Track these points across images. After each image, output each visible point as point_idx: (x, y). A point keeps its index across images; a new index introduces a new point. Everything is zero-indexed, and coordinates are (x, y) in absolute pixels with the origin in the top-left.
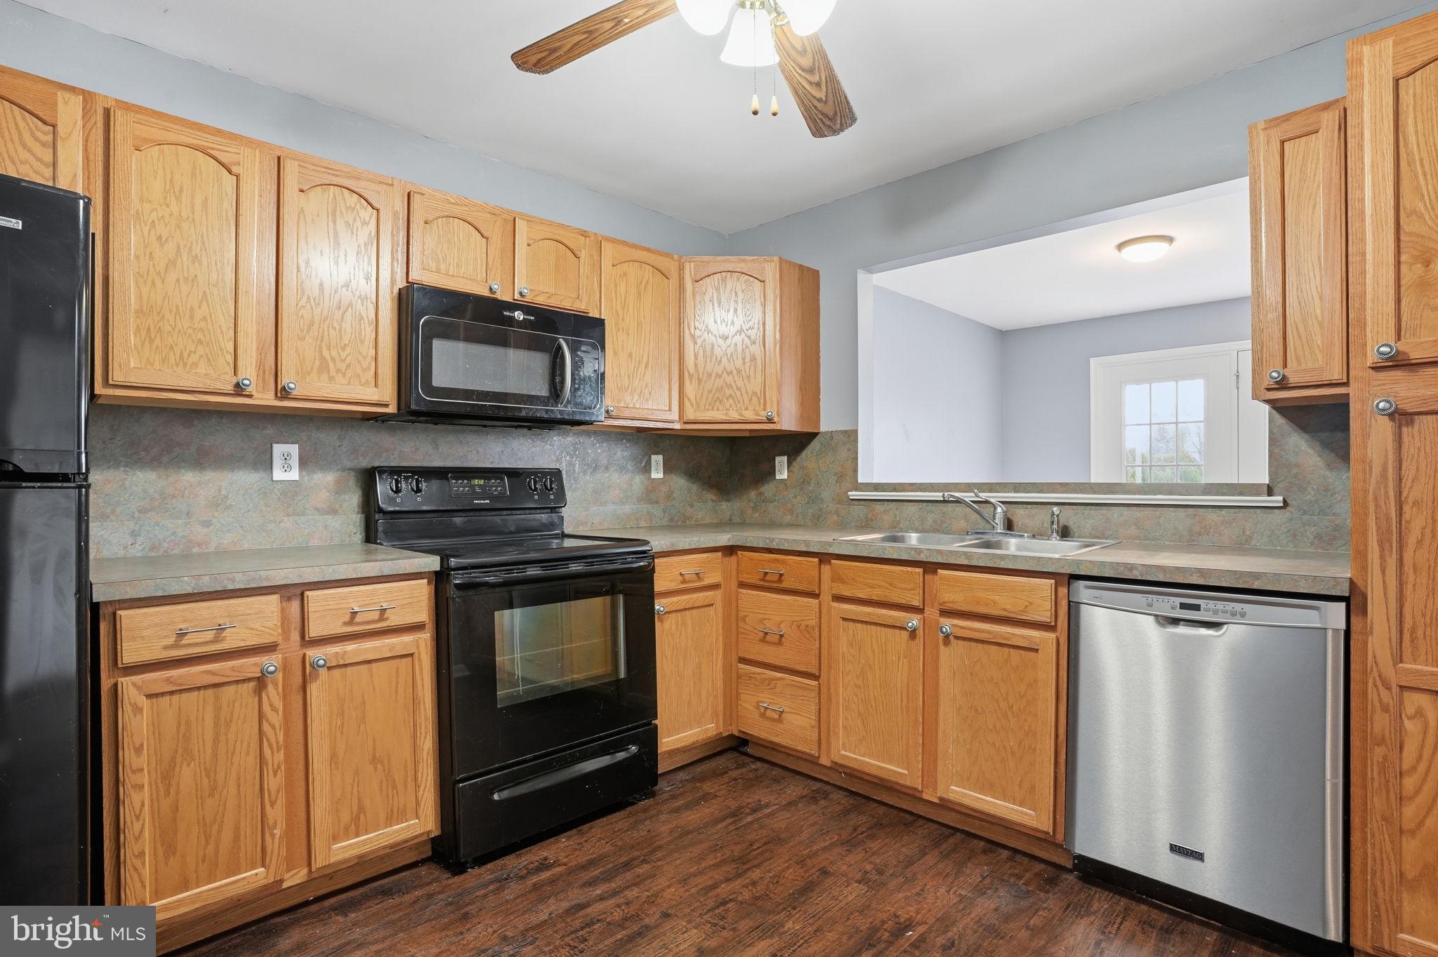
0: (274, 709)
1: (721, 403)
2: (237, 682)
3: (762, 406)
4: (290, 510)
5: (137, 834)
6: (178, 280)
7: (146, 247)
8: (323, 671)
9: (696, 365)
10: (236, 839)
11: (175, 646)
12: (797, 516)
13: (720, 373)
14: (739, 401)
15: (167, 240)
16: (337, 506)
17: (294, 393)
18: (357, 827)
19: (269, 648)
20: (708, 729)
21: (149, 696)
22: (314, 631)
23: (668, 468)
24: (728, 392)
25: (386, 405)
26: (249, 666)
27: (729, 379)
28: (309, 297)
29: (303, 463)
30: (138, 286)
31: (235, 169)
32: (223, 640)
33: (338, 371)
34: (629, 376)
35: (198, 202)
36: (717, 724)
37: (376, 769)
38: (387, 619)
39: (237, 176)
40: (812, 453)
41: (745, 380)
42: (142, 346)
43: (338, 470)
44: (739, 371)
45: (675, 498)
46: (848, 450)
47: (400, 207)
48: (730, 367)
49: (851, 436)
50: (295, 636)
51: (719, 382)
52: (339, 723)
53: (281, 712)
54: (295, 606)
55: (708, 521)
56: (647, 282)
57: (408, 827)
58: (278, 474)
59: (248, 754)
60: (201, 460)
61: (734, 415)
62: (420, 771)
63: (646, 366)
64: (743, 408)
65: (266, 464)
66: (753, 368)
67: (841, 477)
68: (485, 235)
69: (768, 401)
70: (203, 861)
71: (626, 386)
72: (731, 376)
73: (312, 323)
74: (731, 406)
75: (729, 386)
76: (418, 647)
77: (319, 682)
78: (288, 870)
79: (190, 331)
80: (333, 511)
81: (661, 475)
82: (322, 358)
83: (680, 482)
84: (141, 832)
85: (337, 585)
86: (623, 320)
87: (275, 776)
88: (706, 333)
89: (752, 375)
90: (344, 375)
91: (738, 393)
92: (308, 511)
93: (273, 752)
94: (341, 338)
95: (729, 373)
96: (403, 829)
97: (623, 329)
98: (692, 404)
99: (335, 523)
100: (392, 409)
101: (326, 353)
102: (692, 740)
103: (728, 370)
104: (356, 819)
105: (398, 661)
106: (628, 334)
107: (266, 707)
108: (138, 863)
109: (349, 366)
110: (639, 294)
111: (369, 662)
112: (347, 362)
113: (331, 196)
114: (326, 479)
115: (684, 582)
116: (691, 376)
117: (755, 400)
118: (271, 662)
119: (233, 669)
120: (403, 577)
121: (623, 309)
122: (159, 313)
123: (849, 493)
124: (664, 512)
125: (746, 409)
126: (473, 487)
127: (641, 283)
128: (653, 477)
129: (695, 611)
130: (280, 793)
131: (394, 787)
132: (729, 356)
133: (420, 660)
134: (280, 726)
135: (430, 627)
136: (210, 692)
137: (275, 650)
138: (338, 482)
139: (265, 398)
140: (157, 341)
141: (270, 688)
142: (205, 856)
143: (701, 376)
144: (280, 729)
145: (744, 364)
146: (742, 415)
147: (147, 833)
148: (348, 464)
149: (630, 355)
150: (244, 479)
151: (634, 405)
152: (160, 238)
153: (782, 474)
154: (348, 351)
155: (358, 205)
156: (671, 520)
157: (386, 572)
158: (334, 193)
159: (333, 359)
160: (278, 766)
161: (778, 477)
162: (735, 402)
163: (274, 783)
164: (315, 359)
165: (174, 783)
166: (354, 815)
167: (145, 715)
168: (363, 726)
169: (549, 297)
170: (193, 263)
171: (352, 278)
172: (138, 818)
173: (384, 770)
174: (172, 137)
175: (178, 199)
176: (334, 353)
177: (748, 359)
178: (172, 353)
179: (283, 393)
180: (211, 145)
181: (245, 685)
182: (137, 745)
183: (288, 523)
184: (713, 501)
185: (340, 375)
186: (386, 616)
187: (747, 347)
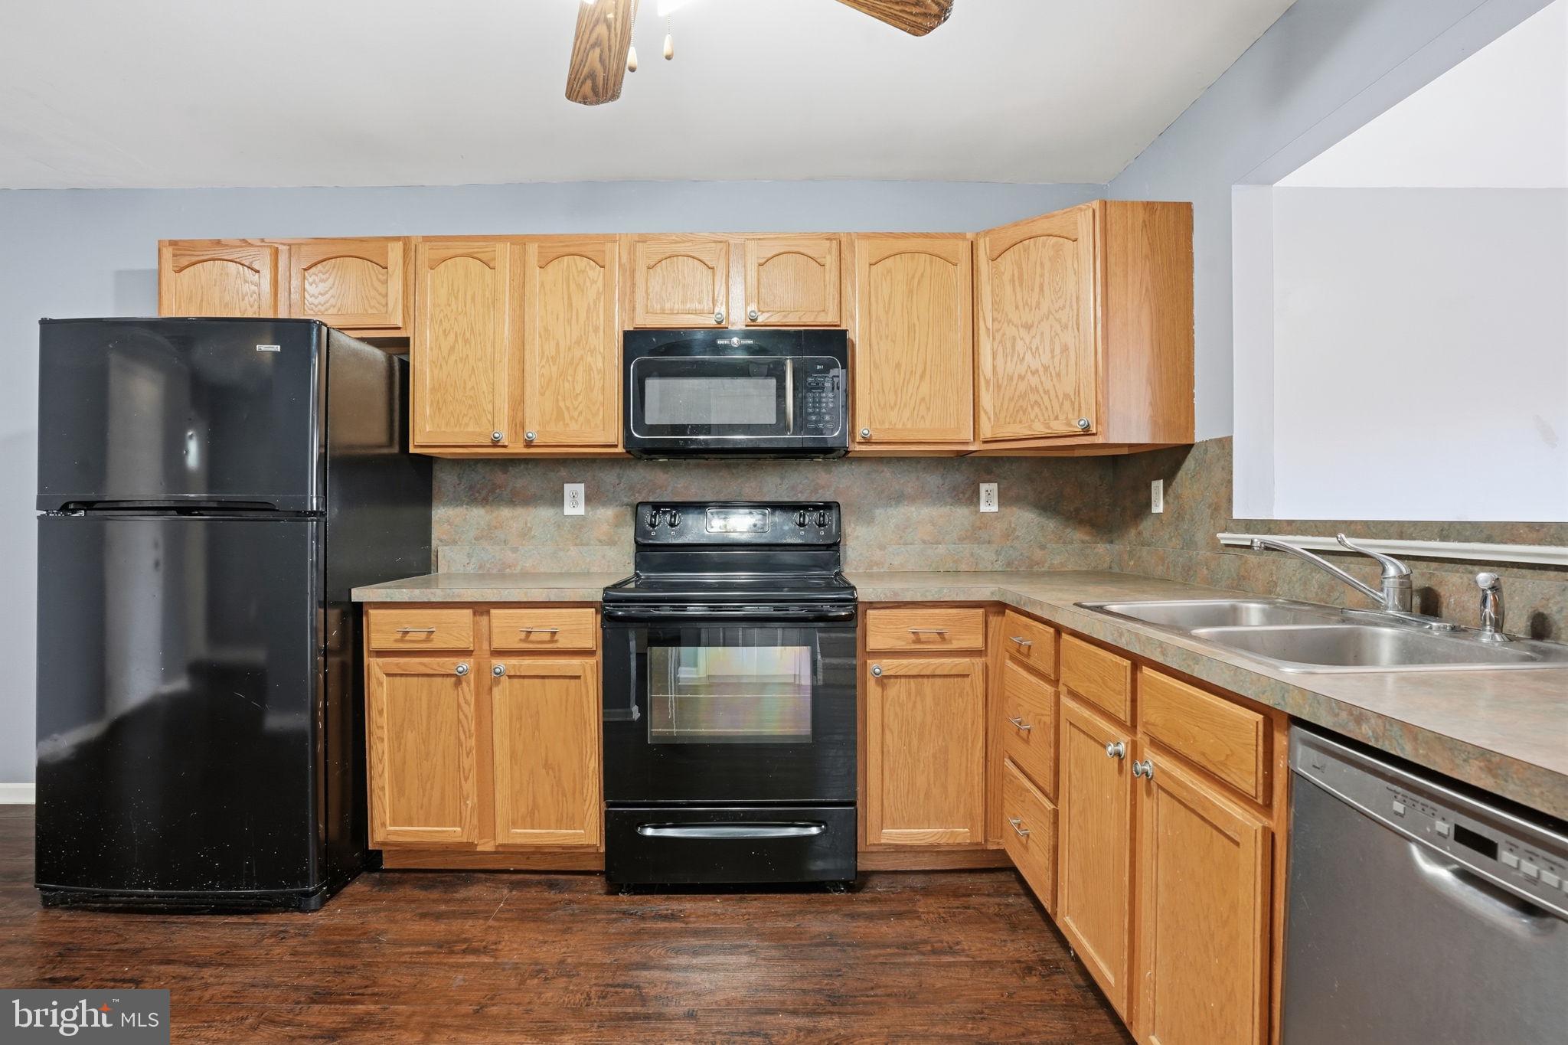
0: (467, 702)
1: (1024, 413)
2: (443, 675)
3: (1076, 413)
4: (578, 541)
5: (380, 773)
6: (456, 360)
7: (436, 340)
8: (504, 679)
9: (994, 367)
10: (443, 798)
11: (402, 640)
12: (1168, 568)
13: (1023, 374)
14: (1047, 409)
15: (449, 332)
16: (617, 539)
18: (532, 820)
19: (465, 653)
20: (959, 834)
21: (388, 675)
22: (498, 643)
23: (1004, 499)
24: (1033, 398)
25: (616, 446)
26: (449, 664)
27: (1034, 381)
28: (548, 357)
29: (588, 500)
30: (432, 371)
31: (492, 263)
32: (432, 641)
33: (572, 418)
34: (896, 391)
35: (469, 297)
36: (971, 829)
37: (548, 773)
38: (556, 641)
39: (495, 269)
40: (1186, 474)
41: (1055, 379)
42: (435, 414)
43: (617, 506)
44: (1046, 369)
45: (1017, 537)
46: (1223, 469)
48: (1035, 364)
49: (1225, 445)
50: (484, 645)
51: (1023, 387)
52: (518, 726)
53: (472, 706)
54: (483, 620)
55: (1070, 567)
56: (922, 275)
57: (575, 834)
58: (568, 510)
59: (450, 735)
60: (516, 499)
61: (1039, 429)
62: (586, 786)
63: (922, 377)
64: (1052, 418)
65: (558, 500)
66: (1064, 362)
67: (1216, 509)
68: (710, 266)
69: (1083, 406)
70: (422, 808)
71: (892, 403)
72: (1036, 376)
73: (550, 380)
74: (1037, 416)
75: (1035, 390)
76: (584, 671)
77: (500, 687)
78: (481, 838)
79: (464, 398)
80: (612, 542)
81: (995, 508)
82: (559, 408)
83: (1025, 519)
84: (383, 772)
85: (518, 606)
86: (887, 325)
87: (468, 757)
88: (1006, 324)
89: (1063, 372)
90: (576, 421)
91: (1046, 398)
92: (592, 542)
93: (466, 738)
94: (574, 389)
95: (1035, 373)
96: (568, 835)
97: (887, 337)
98: (989, 419)
99: (611, 553)
100: (620, 449)
101: (562, 404)
102: (931, 840)
103: (1033, 368)
104: (531, 812)
105: (567, 681)
106: (894, 342)
107: (462, 700)
108: (381, 793)
109: (581, 413)
110: (911, 292)
111: (543, 677)
112: (580, 409)
113: (565, 264)
114: (606, 514)
115: (918, 641)
116: (987, 382)
117: (1067, 404)
118: (466, 664)
119: (440, 664)
120: (576, 605)
121: (887, 313)
122: (444, 388)
123: (1219, 535)
124: (998, 553)
125: (1057, 418)
127: (913, 277)
128: (982, 511)
129: (938, 681)
130: (472, 771)
131: (564, 795)
132: (1034, 350)
133: (586, 683)
134: (472, 717)
135: (600, 653)
136: (424, 679)
137: (471, 655)
138: (617, 516)
140: (443, 411)
141: (464, 684)
142: (422, 805)
143: (1000, 381)
144: (472, 720)
145: (1053, 357)
146: (1049, 428)
147: (386, 775)
148: (626, 500)
149: (898, 366)
150: (545, 513)
151: (904, 424)
152: (445, 331)
153: (1158, 507)
154: (580, 399)
155: (588, 268)
156: (1009, 564)
157: (553, 599)
158: (568, 262)
159: (568, 408)
160: (470, 749)
161: (1155, 510)
162: (1041, 410)
163: (467, 761)
164: (553, 410)
165: (403, 741)
166: (530, 809)
167: (385, 689)
168: (537, 733)
169: (785, 316)
170: (466, 345)
171: (583, 334)
172: (381, 761)
173: (555, 777)
174: (451, 252)
175: (456, 298)
176: (568, 403)
177: (1057, 351)
178: (452, 418)
179: (527, 442)
180: (476, 250)
181: (448, 679)
182: (380, 708)
183: (573, 551)
184: (1083, 542)
185: (573, 421)
186: (556, 638)
187: (1057, 334)
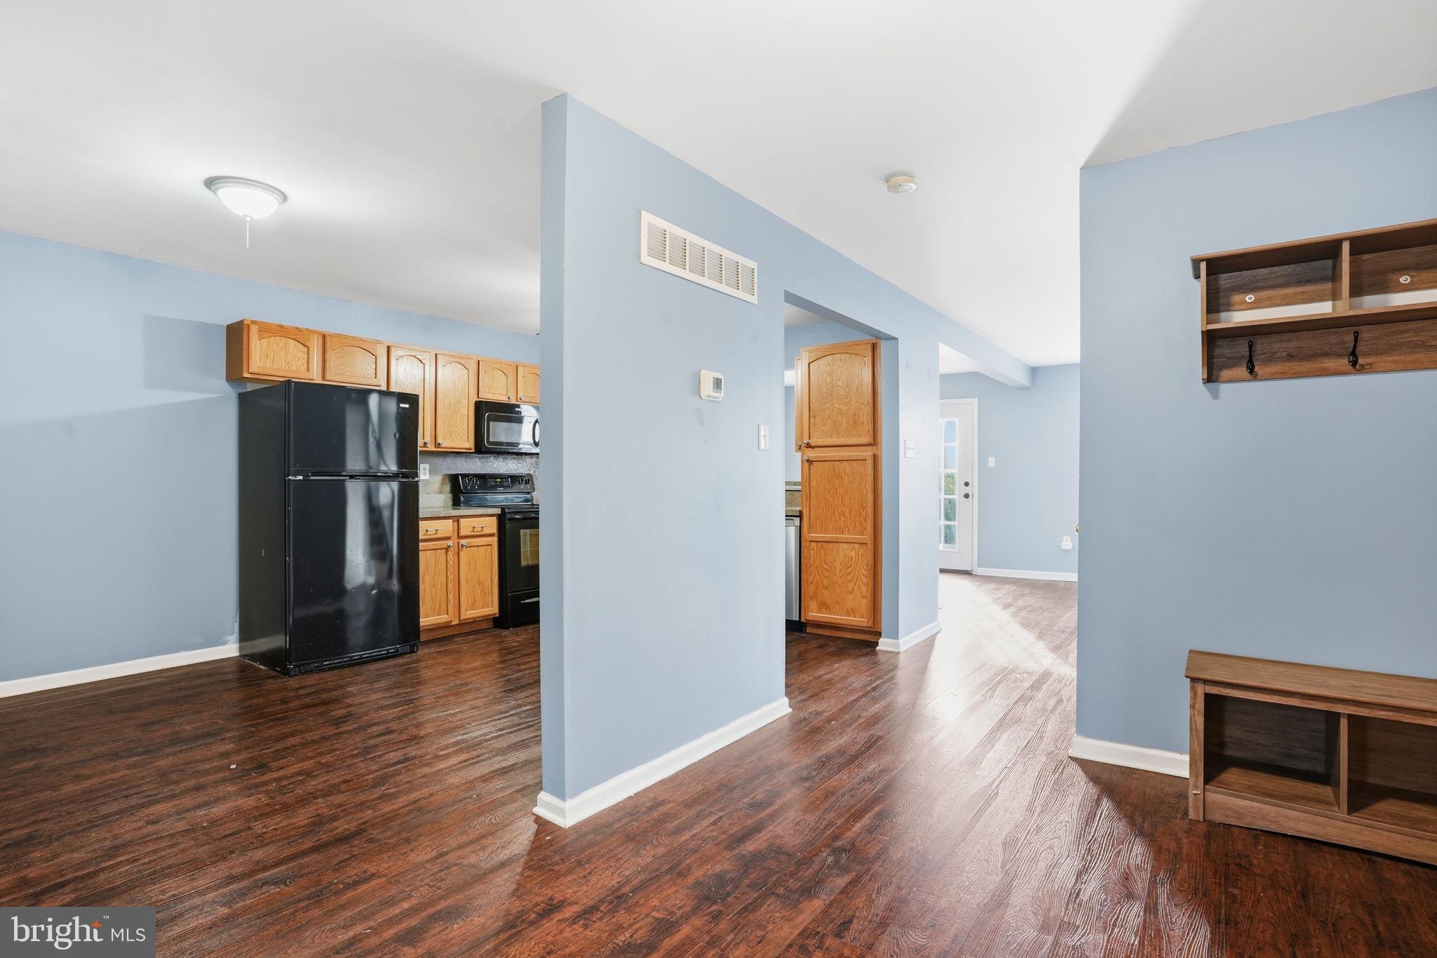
0: (451, 559)
2: (441, 549)
8: (464, 548)
11: (426, 535)
16: (443, 490)
17: (442, 446)
18: (474, 606)
19: (448, 538)
21: (427, 550)
22: (463, 533)
25: (471, 449)
26: (444, 543)
28: (446, 407)
29: (430, 472)
31: (423, 362)
32: (437, 534)
33: (455, 436)
37: (479, 586)
38: (483, 531)
39: (424, 364)
43: (442, 475)
47: (476, 366)
50: (456, 535)
52: (469, 568)
53: (452, 561)
54: (456, 524)
57: (490, 609)
58: (422, 477)
59: (443, 574)
62: (493, 589)
68: (506, 374)
70: (432, 609)
73: (448, 418)
76: (493, 542)
77: (463, 551)
78: (454, 617)
80: (441, 493)
82: (450, 431)
85: (469, 517)
87: (451, 583)
90: (458, 437)
92: (432, 492)
93: (450, 575)
94: (456, 423)
99: (442, 497)
100: (473, 451)
101: (452, 429)
104: (473, 604)
105: (486, 547)
107: (449, 559)
109: (459, 434)
111: (478, 546)
112: (459, 432)
114: (437, 479)
118: (450, 543)
119: (441, 544)
120: (491, 515)
126: (496, 482)
131: (485, 594)
133: (493, 547)
135: (497, 535)
136: (434, 551)
137: (451, 539)
138: (443, 480)
139: (431, 448)
141: (450, 553)
144: (452, 567)
154: (459, 428)
155: (462, 369)
158: (454, 365)
159: (454, 431)
160: (452, 580)
163: (450, 586)
164: (448, 431)
165: (424, 581)
166: (473, 602)
168: (476, 569)
169: (531, 399)
171: (460, 399)
173: (483, 588)
174: (406, 353)
176: (455, 429)
179: (438, 445)
180: (417, 354)
181: (443, 550)
186: (483, 529)
